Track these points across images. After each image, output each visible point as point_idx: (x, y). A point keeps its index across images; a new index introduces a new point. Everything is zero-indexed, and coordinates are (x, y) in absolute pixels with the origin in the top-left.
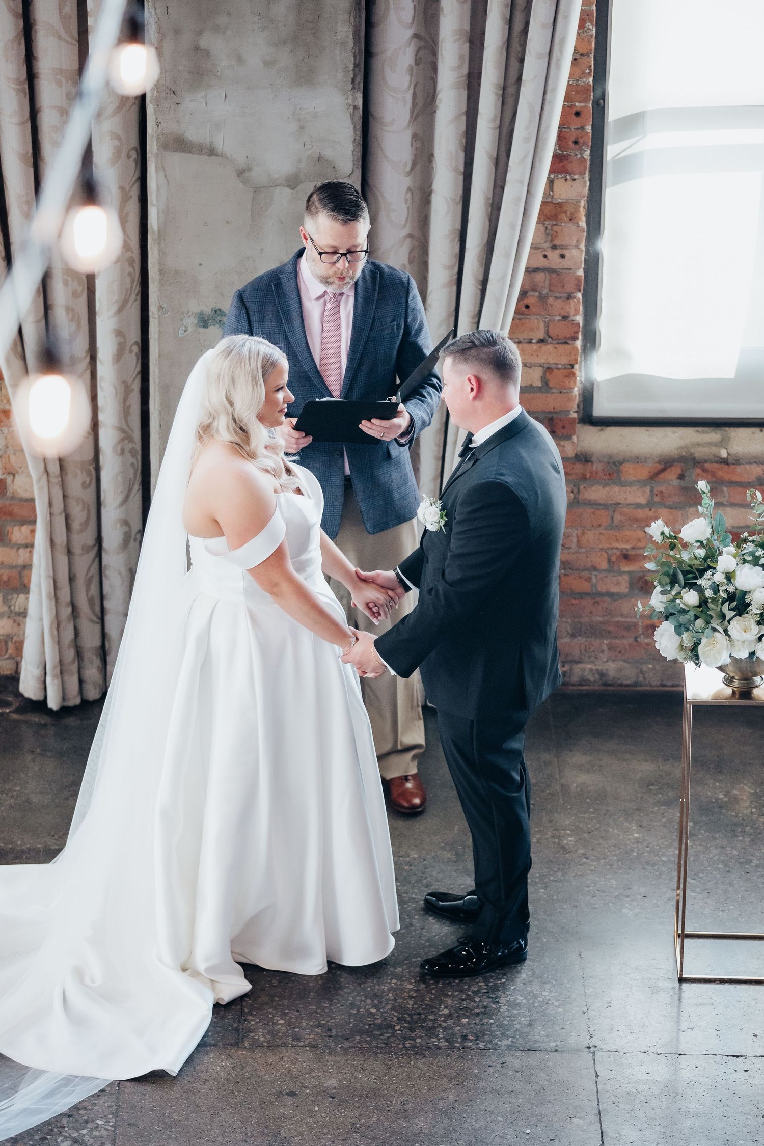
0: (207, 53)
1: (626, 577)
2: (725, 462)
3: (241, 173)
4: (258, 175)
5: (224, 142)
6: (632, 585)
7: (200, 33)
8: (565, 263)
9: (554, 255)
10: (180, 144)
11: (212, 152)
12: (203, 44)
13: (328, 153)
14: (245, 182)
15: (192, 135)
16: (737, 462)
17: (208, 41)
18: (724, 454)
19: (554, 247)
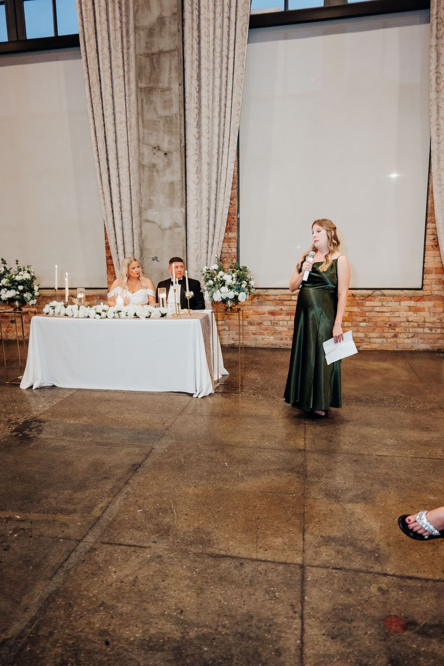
0: (152, 201)
1: (247, 322)
2: (267, 295)
3: (159, 227)
4: (163, 227)
5: (156, 220)
6: (248, 323)
7: (150, 196)
8: (232, 252)
9: (229, 250)
10: (147, 221)
11: (154, 222)
12: (151, 198)
13: (177, 222)
14: (160, 229)
15: (149, 218)
16: (269, 296)
17: (152, 198)
18: (267, 294)
19: (229, 248)
